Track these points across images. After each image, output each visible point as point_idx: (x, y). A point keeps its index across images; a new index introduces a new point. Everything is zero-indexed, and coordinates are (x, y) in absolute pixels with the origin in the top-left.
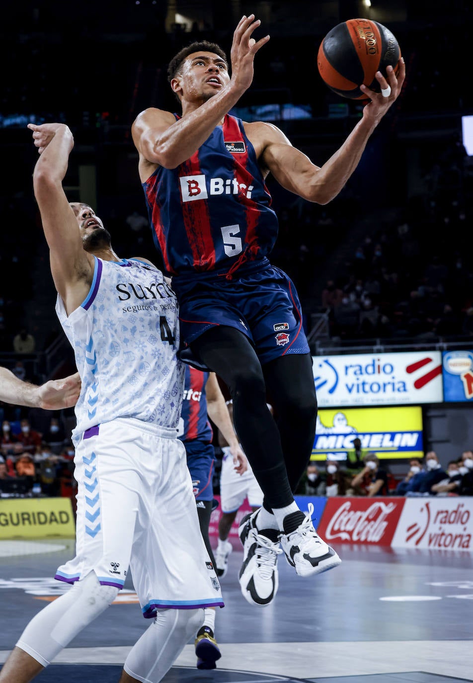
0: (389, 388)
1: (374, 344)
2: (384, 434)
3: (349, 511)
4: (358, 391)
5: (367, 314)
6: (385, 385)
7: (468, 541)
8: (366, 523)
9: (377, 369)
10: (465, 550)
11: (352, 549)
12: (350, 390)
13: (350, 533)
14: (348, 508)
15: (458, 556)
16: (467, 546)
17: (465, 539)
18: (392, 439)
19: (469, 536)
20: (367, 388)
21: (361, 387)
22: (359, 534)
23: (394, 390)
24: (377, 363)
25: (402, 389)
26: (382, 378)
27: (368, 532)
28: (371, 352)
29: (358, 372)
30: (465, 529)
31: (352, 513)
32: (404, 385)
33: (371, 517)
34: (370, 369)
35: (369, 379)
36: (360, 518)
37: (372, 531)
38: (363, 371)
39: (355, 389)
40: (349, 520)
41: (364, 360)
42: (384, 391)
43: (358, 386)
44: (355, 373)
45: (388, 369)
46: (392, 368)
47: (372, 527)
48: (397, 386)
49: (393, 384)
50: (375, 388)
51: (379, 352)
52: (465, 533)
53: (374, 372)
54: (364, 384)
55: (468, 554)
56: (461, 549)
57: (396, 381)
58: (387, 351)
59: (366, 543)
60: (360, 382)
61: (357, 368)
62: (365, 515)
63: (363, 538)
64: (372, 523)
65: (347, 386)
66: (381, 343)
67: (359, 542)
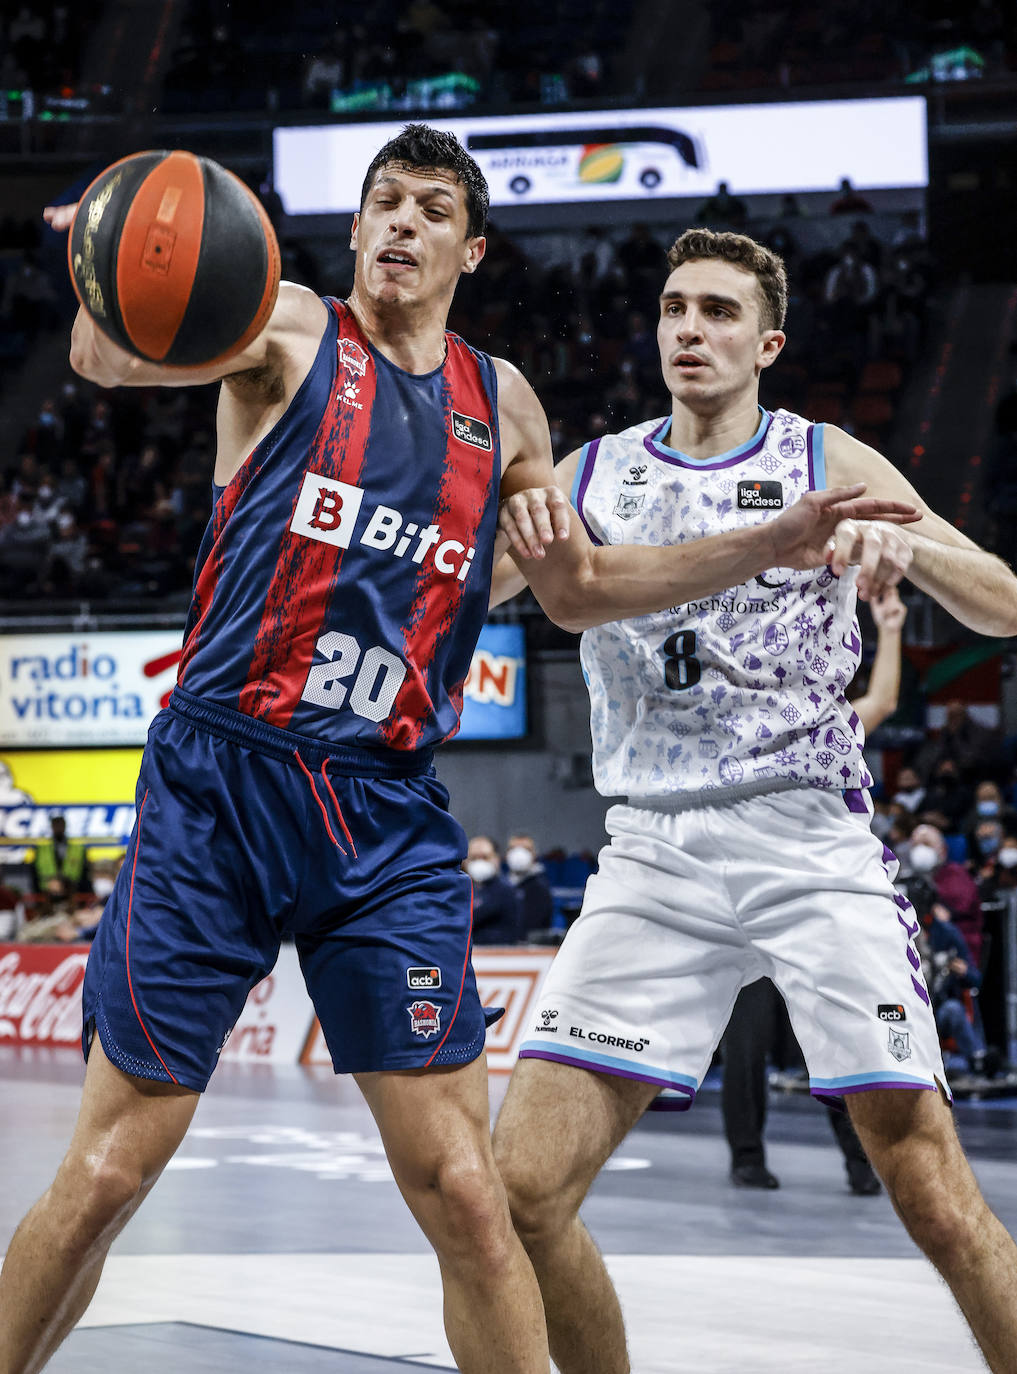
0: (105, 708)
1: (77, 612)
2: (91, 807)
3: (16, 973)
4: (39, 713)
5: (60, 549)
6: (96, 702)
7: (269, 1041)
8: (51, 1000)
9: (81, 667)
10: (262, 1059)
11: (19, 1055)
12: (21, 711)
13: (17, 1022)
14: (13, 968)
15: (246, 1072)
16: (267, 1052)
17: (263, 1036)
18: (109, 819)
19: (271, 1029)
20: (58, 707)
21: (45, 707)
22: (36, 1023)
23: (115, 711)
24: (81, 655)
25: (133, 711)
26: (90, 687)
27: (55, 1022)
28: (68, 629)
29: (41, 673)
30: (263, 1015)
31: (21, 978)
32: (138, 701)
33: (63, 987)
34: (66, 668)
35: (63, 688)
36: (38, 989)
37: (63, 1017)
38: (51, 670)
39: (31, 711)
40: (14, 994)
41: (53, 647)
42: (95, 713)
43: (39, 703)
44: (34, 675)
45: (104, 668)
46: (113, 667)
47: (64, 1008)
48: (123, 704)
49: (114, 701)
50: (76, 707)
51: (86, 629)
52: (262, 1023)
53: (73, 674)
54: (52, 698)
55: (268, 1068)
56: (254, 1058)
57: (121, 693)
58: (103, 629)
59: (50, 1043)
60: (44, 694)
61: (38, 666)
62: (49, 982)
63: (43, 1033)
64: (64, 1000)
65: (15, 702)
66: (93, 612)
67: (34, 1042)
